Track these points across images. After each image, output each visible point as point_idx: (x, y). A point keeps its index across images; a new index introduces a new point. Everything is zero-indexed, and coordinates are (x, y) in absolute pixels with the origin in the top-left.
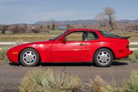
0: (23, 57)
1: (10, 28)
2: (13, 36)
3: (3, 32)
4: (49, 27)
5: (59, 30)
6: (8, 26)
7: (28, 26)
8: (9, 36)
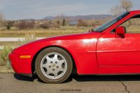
0: (42, 65)
1: (16, 23)
2: (19, 32)
3: (8, 28)
4: (58, 22)
5: (70, 25)
6: (13, 22)
7: (36, 22)
8: (15, 32)
